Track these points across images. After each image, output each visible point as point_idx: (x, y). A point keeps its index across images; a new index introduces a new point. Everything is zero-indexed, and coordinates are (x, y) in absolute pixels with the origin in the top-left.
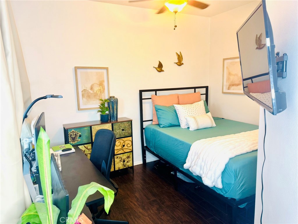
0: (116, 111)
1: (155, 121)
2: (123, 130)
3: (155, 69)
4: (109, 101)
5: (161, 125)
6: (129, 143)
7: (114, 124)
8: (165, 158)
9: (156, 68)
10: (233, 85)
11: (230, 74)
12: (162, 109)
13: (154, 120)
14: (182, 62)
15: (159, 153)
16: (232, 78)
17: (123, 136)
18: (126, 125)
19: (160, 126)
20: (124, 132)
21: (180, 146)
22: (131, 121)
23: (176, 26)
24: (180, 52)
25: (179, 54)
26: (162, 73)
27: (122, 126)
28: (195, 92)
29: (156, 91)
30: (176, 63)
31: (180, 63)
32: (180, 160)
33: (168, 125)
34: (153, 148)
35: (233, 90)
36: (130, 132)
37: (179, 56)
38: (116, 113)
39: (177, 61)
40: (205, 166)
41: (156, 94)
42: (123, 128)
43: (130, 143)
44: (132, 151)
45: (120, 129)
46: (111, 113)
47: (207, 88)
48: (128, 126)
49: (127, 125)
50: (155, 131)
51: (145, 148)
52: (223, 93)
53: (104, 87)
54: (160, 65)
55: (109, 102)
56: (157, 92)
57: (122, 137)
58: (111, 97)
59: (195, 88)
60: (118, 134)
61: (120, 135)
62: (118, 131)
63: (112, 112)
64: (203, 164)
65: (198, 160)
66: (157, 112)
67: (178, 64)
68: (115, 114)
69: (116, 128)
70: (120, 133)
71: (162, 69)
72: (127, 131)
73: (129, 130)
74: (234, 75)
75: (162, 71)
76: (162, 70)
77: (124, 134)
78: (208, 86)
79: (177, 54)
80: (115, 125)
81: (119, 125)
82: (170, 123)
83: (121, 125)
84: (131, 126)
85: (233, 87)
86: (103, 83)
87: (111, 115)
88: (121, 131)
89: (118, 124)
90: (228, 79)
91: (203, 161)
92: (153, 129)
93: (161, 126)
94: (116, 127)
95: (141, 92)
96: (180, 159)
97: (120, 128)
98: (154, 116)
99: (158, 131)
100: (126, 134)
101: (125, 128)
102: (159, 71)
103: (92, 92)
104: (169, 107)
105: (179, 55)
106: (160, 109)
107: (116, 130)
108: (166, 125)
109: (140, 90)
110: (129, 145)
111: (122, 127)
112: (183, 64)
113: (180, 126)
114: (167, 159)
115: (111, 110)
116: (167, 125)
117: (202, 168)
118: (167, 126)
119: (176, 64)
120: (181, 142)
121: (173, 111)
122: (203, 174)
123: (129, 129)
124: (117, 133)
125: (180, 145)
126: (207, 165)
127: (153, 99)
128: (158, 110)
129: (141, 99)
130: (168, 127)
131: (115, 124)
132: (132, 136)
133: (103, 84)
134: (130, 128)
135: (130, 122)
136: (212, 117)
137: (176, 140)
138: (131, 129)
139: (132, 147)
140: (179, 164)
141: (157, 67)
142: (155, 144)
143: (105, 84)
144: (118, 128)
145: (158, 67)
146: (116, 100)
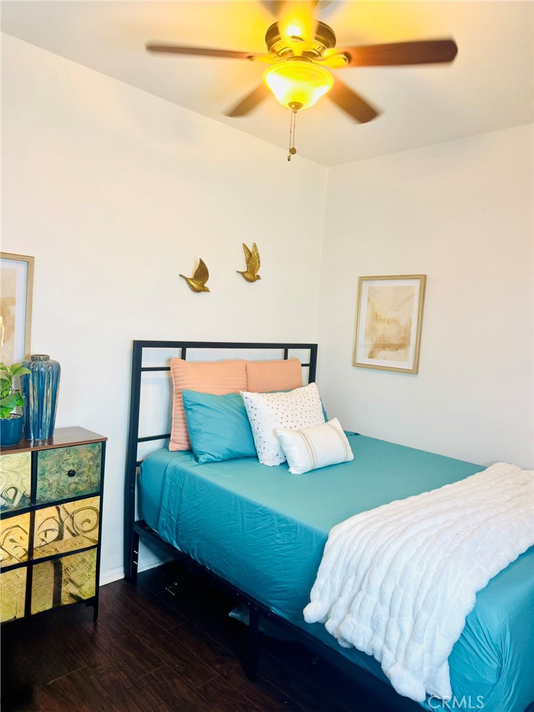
0: (50, 405)
1: (178, 441)
2: (71, 474)
3: (184, 282)
4: (27, 371)
5: (202, 453)
6: (90, 518)
7: (39, 453)
8: (216, 569)
9: (187, 279)
10: (384, 347)
11: (376, 317)
12: (205, 404)
13: (175, 438)
14: (258, 273)
15: (193, 550)
16: (381, 328)
17: (70, 496)
18: (82, 456)
19: (197, 459)
20: (75, 479)
21: (278, 535)
22: (103, 443)
23: (293, 151)
24: (255, 246)
25: (251, 249)
26: (203, 294)
27: (70, 461)
28: (286, 357)
29: (184, 346)
30: (243, 274)
31: (251, 274)
32: (276, 583)
33: (224, 455)
34: (168, 532)
35: (385, 359)
36: (95, 479)
37: (251, 254)
38: (49, 412)
39: (244, 268)
40: (394, 621)
41: (183, 357)
42: (71, 468)
43: (94, 518)
44: (98, 546)
45: (60, 470)
46: (31, 414)
47: (313, 348)
48: (91, 459)
49: (86, 454)
50: (180, 474)
51: (137, 530)
52: (355, 365)
53: (13, 320)
54: (202, 273)
55: (27, 376)
56: (187, 349)
57: (65, 497)
58: (34, 358)
59: (286, 347)
60: (54, 490)
61: (60, 491)
62: (52, 479)
63: (36, 409)
64: (384, 611)
65: (364, 598)
66: (190, 413)
67: (248, 276)
68: (44, 416)
69: (47, 468)
70: (61, 484)
71: (205, 285)
72: (84, 478)
73: (94, 473)
74: (388, 322)
75: (205, 291)
76: (203, 286)
77: (73, 486)
78: (317, 345)
79: (245, 247)
80: (43, 458)
81: (61, 456)
82: (228, 449)
83: (66, 456)
84: (99, 461)
85: (382, 353)
86: (11, 308)
87: (31, 422)
88: (65, 476)
89: (55, 454)
90: (372, 330)
91: (381, 600)
92: (175, 469)
93: (202, 459)
94: (49, 463)
95: (138, 346)
96: (277, 579)
97: (60, 466)
98: (177, 425)
99: (193, 478)
100: (81, 489)
101: (80, 465)
102: (197, 291)
104: (225, 398)
105: (251, 251)
106: (201, 402)
107: (47, 474)
108: (216, 455)
109: (134, 341)
110: (87, 527)
111: (68, 464)
112: (258, 277)
113: (256, 457)
114: (219, 571)
115: (31, 401)
116: (221, 456)
117: (383, 625)
118: (219, 458)
119: (241, 276)
120: (281, 520)
121: (237, 412)
122: (386, 650)
123: (95, 468)
124: (50, 485)
125: (281, 530)
126: (400, 616)
127: (176, 370)
128: (194, 408)
129: (137, 369)
130: (224, 461)
131: (45, 452)
132: (100, 493)
133: (9, 312)
134: (97, 466)
135: (100, 444)
136: (345, 432)
137: (265, 513)
138: (99, 470)
139: (97, 530)
140: (274, 595)
141: (190, 275)
142: (178, 520)
143: (18, 311)
144: (55, 469)
145: (195, 276)
146: (55, 370)
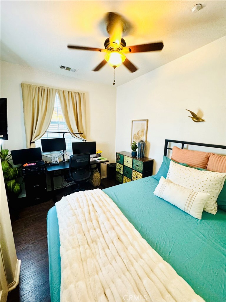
2: (137, 166)
6: (140, 177)
9: (192, 118)
18: (140, 163)
23: (114, 84)
42: (137, 165)
48: (141, 165)
57: (137, 170)
61: (136, 168)
72: (140, 168)
83: (137, 162)
86: (144, 131)
94: (134, 162)
95: (167, 141)
101: (139, 165)
103: (138, 136)
107: (134, 164)
124: (134, 166)
132: (142, 173)
135: (143, 162)
